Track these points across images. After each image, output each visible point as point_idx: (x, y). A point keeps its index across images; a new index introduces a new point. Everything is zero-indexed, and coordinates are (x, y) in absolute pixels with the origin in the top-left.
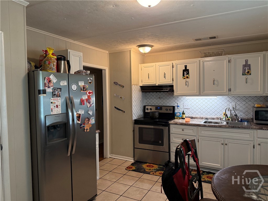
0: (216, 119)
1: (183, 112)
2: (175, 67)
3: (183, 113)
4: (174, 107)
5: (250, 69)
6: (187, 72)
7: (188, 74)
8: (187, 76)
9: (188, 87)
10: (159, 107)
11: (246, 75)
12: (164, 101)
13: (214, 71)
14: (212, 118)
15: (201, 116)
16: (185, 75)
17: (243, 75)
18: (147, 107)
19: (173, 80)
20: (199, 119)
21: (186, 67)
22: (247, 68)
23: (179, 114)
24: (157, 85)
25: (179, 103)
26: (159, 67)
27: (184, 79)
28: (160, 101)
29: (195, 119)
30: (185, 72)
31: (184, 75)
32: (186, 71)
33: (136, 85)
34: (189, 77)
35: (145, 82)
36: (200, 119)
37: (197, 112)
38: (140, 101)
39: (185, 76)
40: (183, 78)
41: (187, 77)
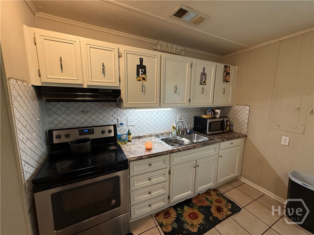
0: (165, 134)
1: (129, 131)
2: (123, 56)
3: (129, 134)
4: (115, 126)
5: (205, 78)
6: (143, 70)
7: (145, 73)
8: (144, 76)
9: (144, 94)
10: (86, 130)
11: (202, 84)
12: (94, 117)
13: (176, 74)
14: (161, 134)
15: (149, 133)
16: (140, 75)
17: (200, 84)
18: (55, 133)
19: (120, 81)
20: (147, 137)
21: (141, 60)
22: (204, 77)
23: (126, 136)
24: (85, 86)
25: (119, 118)
26: (88, 47)
27: (139, 80)
28: (86, 117)
29: (143, 139)
30: (140, 70)
31: (138, 74)
32: (141, 68)
33: (23, 81)
34: (146, 78)
35: (49, 77)
36: (149, 137)
37: (145, 128)
38: (36, 123)
39: (140, 77)
40: (137, 78)
41: (144, 79)
